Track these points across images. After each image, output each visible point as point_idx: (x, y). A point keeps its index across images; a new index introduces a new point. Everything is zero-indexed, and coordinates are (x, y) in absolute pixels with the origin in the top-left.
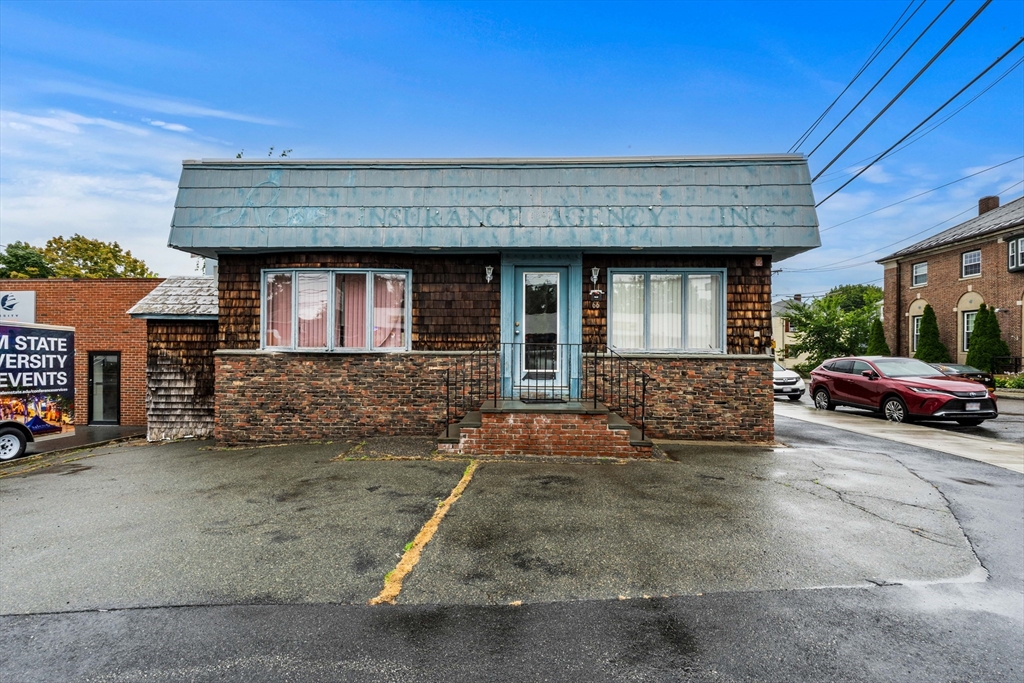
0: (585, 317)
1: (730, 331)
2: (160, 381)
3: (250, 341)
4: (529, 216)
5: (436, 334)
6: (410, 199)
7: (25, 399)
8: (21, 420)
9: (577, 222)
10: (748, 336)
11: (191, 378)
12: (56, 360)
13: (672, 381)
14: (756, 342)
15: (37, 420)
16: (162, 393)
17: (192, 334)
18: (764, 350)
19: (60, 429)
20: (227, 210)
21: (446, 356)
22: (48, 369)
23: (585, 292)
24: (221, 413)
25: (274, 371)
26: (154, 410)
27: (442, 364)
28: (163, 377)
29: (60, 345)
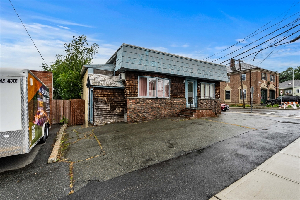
0: (198, 91)
1: (216, 95)
2: (99, 106)
3: (136, 94)
4: (194, 71)
5: (174, 94)
6: (174, 63)
7: (48, 114)
9: (201, 73)
11: (109, 105)
14: (218, 97)
16: (100, 110)
17: (109, 92)
20: (136, 59)
21: (177, 99)
23: (198, 86)
24: (129, 114)
25: (142, 102)
26: (97, 115)
27: (177, 101)
28: (100, 105)
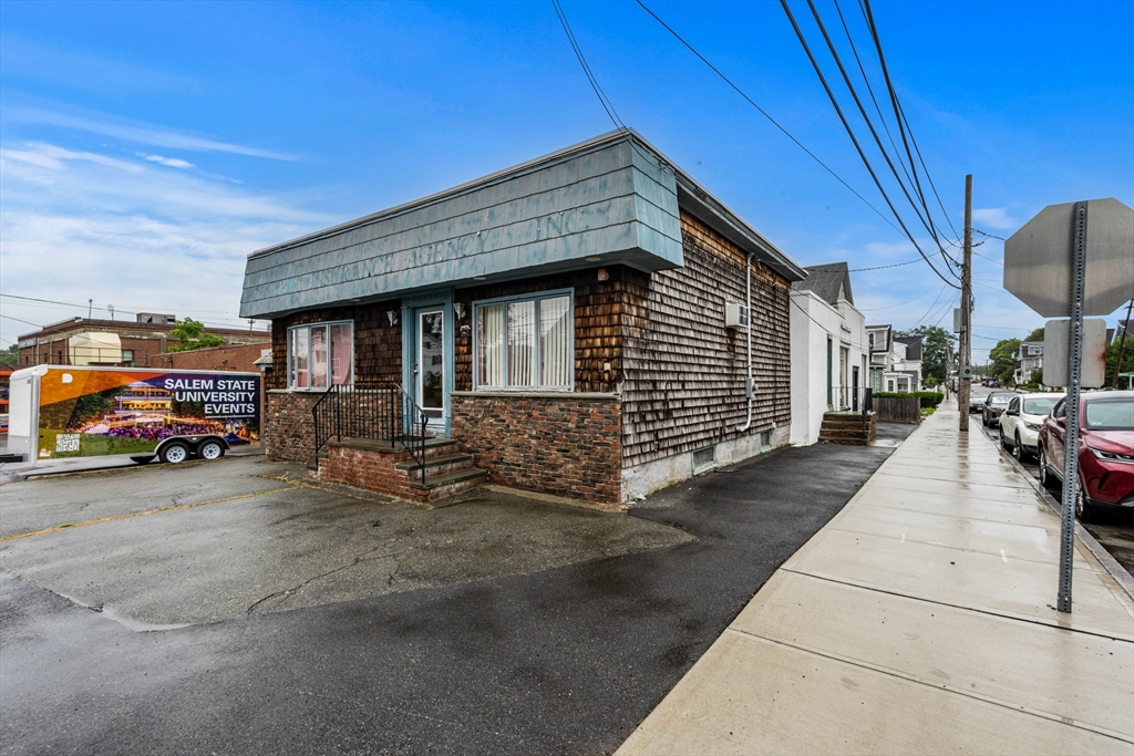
0: (457, 354)
1: (579, 363)
5: (367, 375)
6: (335, 260)
7: (225, 422)
8: (221, 435)
9: (427, 261)
10: (596, 369)
12: (246, 396)
13: (518, 422)
14: (606, 376)
15: (232, 435)
18: (615, 386)
19: (249, 443)
21: (368, 394)
22: (240, 402)
23: (457, 329)
27: (366, 402)
29: (249, 385)
